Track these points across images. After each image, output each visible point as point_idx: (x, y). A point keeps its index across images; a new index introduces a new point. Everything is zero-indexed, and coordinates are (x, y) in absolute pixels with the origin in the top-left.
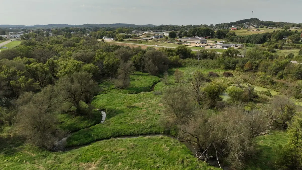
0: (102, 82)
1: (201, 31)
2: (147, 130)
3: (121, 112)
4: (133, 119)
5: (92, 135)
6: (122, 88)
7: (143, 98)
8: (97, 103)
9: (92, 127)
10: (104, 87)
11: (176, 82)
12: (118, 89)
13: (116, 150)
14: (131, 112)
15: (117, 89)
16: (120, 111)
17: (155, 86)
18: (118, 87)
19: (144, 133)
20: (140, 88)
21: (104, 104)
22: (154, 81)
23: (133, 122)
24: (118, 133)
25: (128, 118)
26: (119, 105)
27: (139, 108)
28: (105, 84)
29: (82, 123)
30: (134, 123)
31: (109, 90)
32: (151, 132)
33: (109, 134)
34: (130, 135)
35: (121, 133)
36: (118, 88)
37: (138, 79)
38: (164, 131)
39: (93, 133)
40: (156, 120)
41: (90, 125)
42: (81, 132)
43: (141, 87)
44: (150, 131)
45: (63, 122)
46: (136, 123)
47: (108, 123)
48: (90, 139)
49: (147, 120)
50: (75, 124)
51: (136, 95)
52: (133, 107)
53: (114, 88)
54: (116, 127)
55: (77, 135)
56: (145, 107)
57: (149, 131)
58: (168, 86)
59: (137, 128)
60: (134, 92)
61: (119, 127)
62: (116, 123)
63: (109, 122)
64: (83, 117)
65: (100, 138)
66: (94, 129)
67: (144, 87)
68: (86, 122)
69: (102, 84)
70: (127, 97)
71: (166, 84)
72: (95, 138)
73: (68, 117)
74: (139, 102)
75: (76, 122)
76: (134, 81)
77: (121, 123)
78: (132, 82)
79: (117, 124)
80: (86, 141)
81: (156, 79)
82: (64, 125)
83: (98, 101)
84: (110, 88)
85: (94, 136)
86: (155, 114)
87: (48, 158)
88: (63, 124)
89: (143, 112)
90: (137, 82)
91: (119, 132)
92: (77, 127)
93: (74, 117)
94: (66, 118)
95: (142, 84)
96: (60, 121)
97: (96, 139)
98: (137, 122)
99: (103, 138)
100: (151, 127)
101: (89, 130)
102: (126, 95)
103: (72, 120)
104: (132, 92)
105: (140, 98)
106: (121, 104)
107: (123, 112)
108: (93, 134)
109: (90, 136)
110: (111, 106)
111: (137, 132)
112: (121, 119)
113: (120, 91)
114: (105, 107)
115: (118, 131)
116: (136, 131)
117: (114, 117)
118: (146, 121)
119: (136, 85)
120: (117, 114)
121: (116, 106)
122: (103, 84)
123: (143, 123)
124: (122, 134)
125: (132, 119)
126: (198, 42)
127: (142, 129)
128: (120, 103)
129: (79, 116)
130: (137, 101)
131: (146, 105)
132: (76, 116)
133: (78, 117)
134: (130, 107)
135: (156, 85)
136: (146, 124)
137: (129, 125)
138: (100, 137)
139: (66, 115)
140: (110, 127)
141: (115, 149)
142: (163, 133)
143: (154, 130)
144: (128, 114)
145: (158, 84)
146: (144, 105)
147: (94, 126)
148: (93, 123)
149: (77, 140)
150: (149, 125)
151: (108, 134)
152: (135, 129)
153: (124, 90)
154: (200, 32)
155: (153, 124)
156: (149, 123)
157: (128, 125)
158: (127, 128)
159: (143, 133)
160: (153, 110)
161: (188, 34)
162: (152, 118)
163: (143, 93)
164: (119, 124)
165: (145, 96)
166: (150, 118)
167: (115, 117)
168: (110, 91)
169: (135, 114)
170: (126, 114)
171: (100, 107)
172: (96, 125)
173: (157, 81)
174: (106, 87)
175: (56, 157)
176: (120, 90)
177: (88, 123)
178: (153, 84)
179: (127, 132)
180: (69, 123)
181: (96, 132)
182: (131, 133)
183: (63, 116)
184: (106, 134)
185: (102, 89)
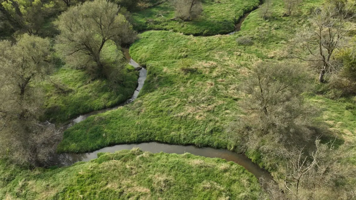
3: (168, 81)
4: (184, 105)
7: (215, 51)
11: (285, 15)
14: (184, 85)
15: (178, 21)
20: (218, 22)
21: (148, 55)
23: (182, 114)
26: (171, 61)
27: (203, 74)
28: (162, 8)
30: (182, 117)
31: (166, 23)
32: (210, 144)
35: (155, 136)
38: (235, 146)
39: (105, 130)
40: (227, 113)
41: (110, 103)
43: (220, 20)
45: (70, 91)
46: (186, 117)
47: (137, 110)
48: (99, 142)
49: (208, 111)
50: (87, 98)
51: (205, 39)
52: (193, 71)
53: (174, 20)
56: (214, 74)
57: (207, 139)
60: (205, 32)
65: (117, 142)
67: (225, 21)
68: (106, 95)
69: (158, 8)
70: (189, 42)
72: (108, 140)
73: (83, 78)
74: (207, 58)
75: (90, 94)
76: (212, 4)
77: (162, 111)
78: (206, 8)
79: (152, 113)
80: (91, 146)
84: (167, 19)
85: (106, 138)
86: (226, 97)
88: (70, 94)
97: (110, 143)
101: (103, 120)
103: (86, 88)
104: (201, 31)
105: (211, 49)
106: (174, 60)
107: (172, 83)
108: (106, 133)
109: (99, 135)
110: (157, 63)
112: (164, 101)
117: (154, 93)
118: (205, 115)
119: (212, 16)
121: (164, 65)
122: (160, 7)
123: (200, 119)
128: (173, 58)
130: (205, 54)
132: (93, 80)
137: (172, 121)
143: (217, 139)
144: (178, 88)
146: (212, 68)
148: (117, 100)
150: (209, 127)
157: (173, 117)
160: (226, 87)
163: (219, 35)
165: (220, 44)
166: (215, 107)
170: (175, 88)
174: (161, 16)
176: (182, 24)
179: (165, 136)
180: (78, 95)
181: (112, 128)
182: (172, 138)
183: (76, 77)
184: (128, 134)
185: (155, 20)
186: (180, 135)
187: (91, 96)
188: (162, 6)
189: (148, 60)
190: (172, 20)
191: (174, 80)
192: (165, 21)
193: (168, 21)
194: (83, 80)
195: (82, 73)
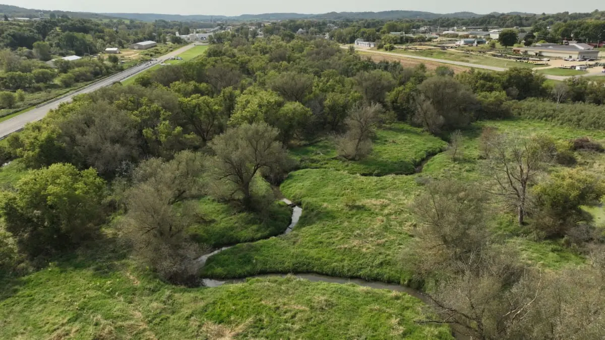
0: (316, 142)
1: (587, 28)
2: (370, 270)
3: (329, 215)
4: (349, 238)
5: (254, 261)
6: (353, 159)
7: (387, 190)
8: (291, 187)
9: (261, 242)
10: (317, 154)
11: (481, 158)
12: (344, 162)
13: (286, 307)
14: (349, 220)
15: (341, 160)
16: (328, 213)
17: (429, 162)
18: (345, 157)
19: (362, 275)
20: (392, 162)
21: (304, 191)
22: (430, 150)
23: (346, 246)
24: (308, 266)
25: (339, 233)
26: (332, 198)
27: (372, 211)
28: (321, 147)
29: (246, 228)
30: (346, 248)
31: (325, 162)
32: (380, 277)
33: (288, 264)
34: (332, 273)
35: (314, 267)
36: (344, 159)
37: (394, 142)
38: (410, 281)
39: (256, 257)
40: (400, 248)
41: (259, 235)
42: (236, 250)
43: (395, 160)
44: (378, 273)
45: (213, 221)
46: (350, 249)
47: (293, 240)
48: (248, 268)
49: (378, 245)
50: (232, 229)
51: (375, 178)
52: (359, 208)
53: (335, 159)
54: (306, 250)
55: (226, 254)
56: (386, 211)
57: (375, 272)
58: (456, 166)
59: (350, 260)
60: (376, 172)
61: (313, 253)
62: (310, 241)
63: (296, 236)
64: (252, 216)
65: (268, 270)
66: (261, 246)
67: (401, 161)
68: (255, 227)
69: (315, 146)
70: (355, 181)
71: (455, 160)
72: (259, 267)
73: (226, 211)
74: (377, 196)
75: (236, 225)
76: (385, 144)
77: (321, 242)
78: (377, 148)
79: (310, 244)
80: (240, 271)
81: (435, 143)
82: (213, 227)
83: (294, 184)
84: (327, 157)
85: (256, 264)
86: (401, 233)
87: (156, 295)
88: (213, 225)
89: (377, 224)
90: (390, 148)
91: (309, 263)
92: (235, 235)
93: (235, 214)
94: (223, 212)
95: (399, 155)
96: (208, 218)
97: (260, 270)
98: (355, 246)
99: (273, 270)
100: (381, 264)
101: (252, 247)
102: (355, 178)
103: (231, 219)
104: (370, 171)
105: (382, 188)
106: (336, 197)
107: (333, 218)
108: (256, 259)
109: (249, 261)
110: (315, 199)
111: (349, 270)
112: (325, 233)
113: (347, 166)
114: (303, 199)
115: (308, 261)
116: (346, 269)
117: (311, 227)
118: (374, 248)
119: (385, 156)
120: (320, 219)
121: (324, 201)
122: (318, 145)
123: (368, 251)
124: (315, 270)
125: (347, 237)
126: (570, 57)
127: (360, 266)
128: (335, 195)
129: (245, 213)
130: (374, 193)
131: (389, 207)
132: (240, 212)
133: (243, 215)
134: (352, 207)
135: (431, 160)
136: (373, 254)
137: (335, 252)
138: (268, 267)
139: (224, 206)
140: (294, 248)
141: (284, 304)
142: (406, 282)
143: (387, 272)
144: (342, 222)
145: (437, 156)
146: (384, 206)
147: (265, 241)
148: (267, 232)
149: (223, 267)
150: (380, 259)
151: (286, 264)
152: (346, 263)
153: (355, 165)
154: (583, 31)
155: (389, 257)
156: (380, 254)
157: (335, 249)
158: (329, 258)
159: (360, 276)
160: (401, 224)
161: (549, 36)
162: (392, 242)
163: (393, 175)
164: (316, 244)
165: (395, 184)
166: (386, 241)
167: (314, 226)
168: (327, 163)
169: (357, 225)
170: (337, 223)
171: (294, 197)
172: (269, 238)
173: (438, 150)
174: (319, 154)
175: (169, 297)
176: (346, 164)
177: (258, 231)
178: (425, 156)
179: (326, 267)
180: (222, 225)
181: (263, 255)
182: (334, 269)
183: (218, 209)
184: (283, 263)
185: (311, 158)
186: (343, 266)
187: (237, 227)
188: (321, 144)
189: (305, 196)
190: (333, 159)
191: (336, 215)
192: (324, 160)
193: (328, 160)
194: (227, 212)
195: (225, 206)
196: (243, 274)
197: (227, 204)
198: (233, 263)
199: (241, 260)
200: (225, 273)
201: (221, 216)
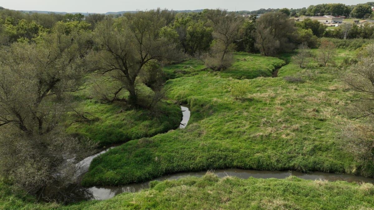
0: (182, 62)
4: (258, 126)
5: (156, 159)
6: (219, 70)
7: (264, 87)
8: (172, 90)
9: (158, 136)
10: (187, 68)
11: (322, 66)
12: (212, 72)
17: (280, 71)
18: (212, 68)
19: (296, 166)
22: (276, 64)
23: (261, 134)
24: (225, 159)
26: (217, 94)
27: (264, 102)
34: (258, 167)
35: (232, 160)
36: (211, 70)
37: (245, 60)
38: (359, 168)
39: (157, 154)
40: (321, 132)
42: (129, 146)
43: (254, 70)
45: (97, 119)
47: (196, 131)
49: (295, 130)
50: (120, 126)
53: (204, 70)
54: (217, 141)
55: (117, 155)
56: (278, 102)
58: (308, 70)
63: (199, 127)
64: (141, 112)
66: (161, 141)
67: (260, 70)
72: (164, 166)
73: (111, 110)
74: (260, 92)
75: (125, 122)
79: (218, 135)
80: (138, 173)
82: (97, 126)
84: (197, 69)
85: (159, 162)
86: (309, 119)
89: (278, 112)
90: (243, 63)
92: (124, 132)
93: (121, 112)
94: (107, 111)
97: (166, 170)
99: (183, 168)
101: (150, 142)
102: (229, 80)
103: (118, 117)
105: (259, 86)
108: (158, 156)
109: (149, 160)
110: (201, 97)
111: (278, 161)
114: (189, 98)
115: (224, 153)
117: (210, 118)
119: (244, 68)
120: (216, 111)
124: (235, 163)
125: (255, 125)
126: (327, 21)
133: (131, 112)
134: (244, 100)
138: (175, 165)
139: (108, 106)
142: (354, 170)
145: (283, 68)
146: (272, 98)
147: (163, 135)
148: (161, 127)
149: (114, 169)
150: (308, 146)
155: (317, 142)
157: (249, 138)
164: (224, 134)
165: (268, 83)
166: (301, 127)
167: (213, 117)
168: (198, 73)
169: (258, 114)
172: (167, 132)
173: (281, 64)
180: (108, 122)
181: (166, 151)
183: (102, 109)
185: (183, 70)
186: (269, 157)
188: (187, 62)
189: (189, 95)
190: (201, 70)
191: (232, 106)
192: (195, 71)
193: (198, 71)
196: (143, 177)
197: (111, 104)
198: (127, 164)
199: (138, 159)
200: (119, 177)
201: (105, 116)
